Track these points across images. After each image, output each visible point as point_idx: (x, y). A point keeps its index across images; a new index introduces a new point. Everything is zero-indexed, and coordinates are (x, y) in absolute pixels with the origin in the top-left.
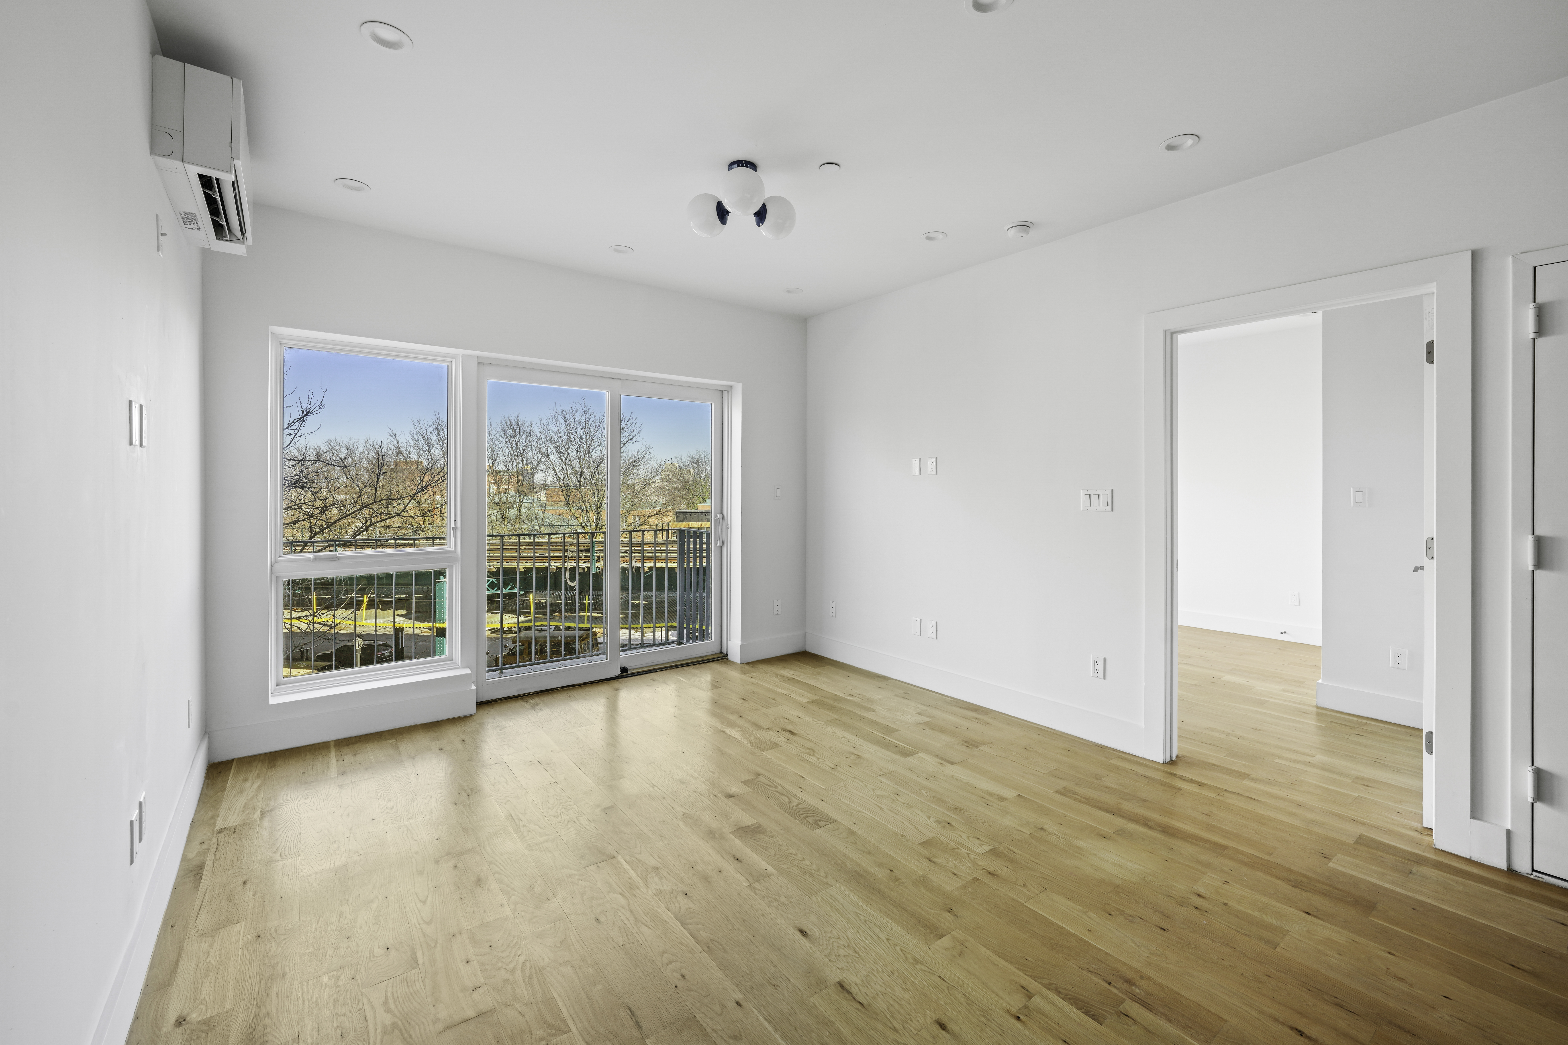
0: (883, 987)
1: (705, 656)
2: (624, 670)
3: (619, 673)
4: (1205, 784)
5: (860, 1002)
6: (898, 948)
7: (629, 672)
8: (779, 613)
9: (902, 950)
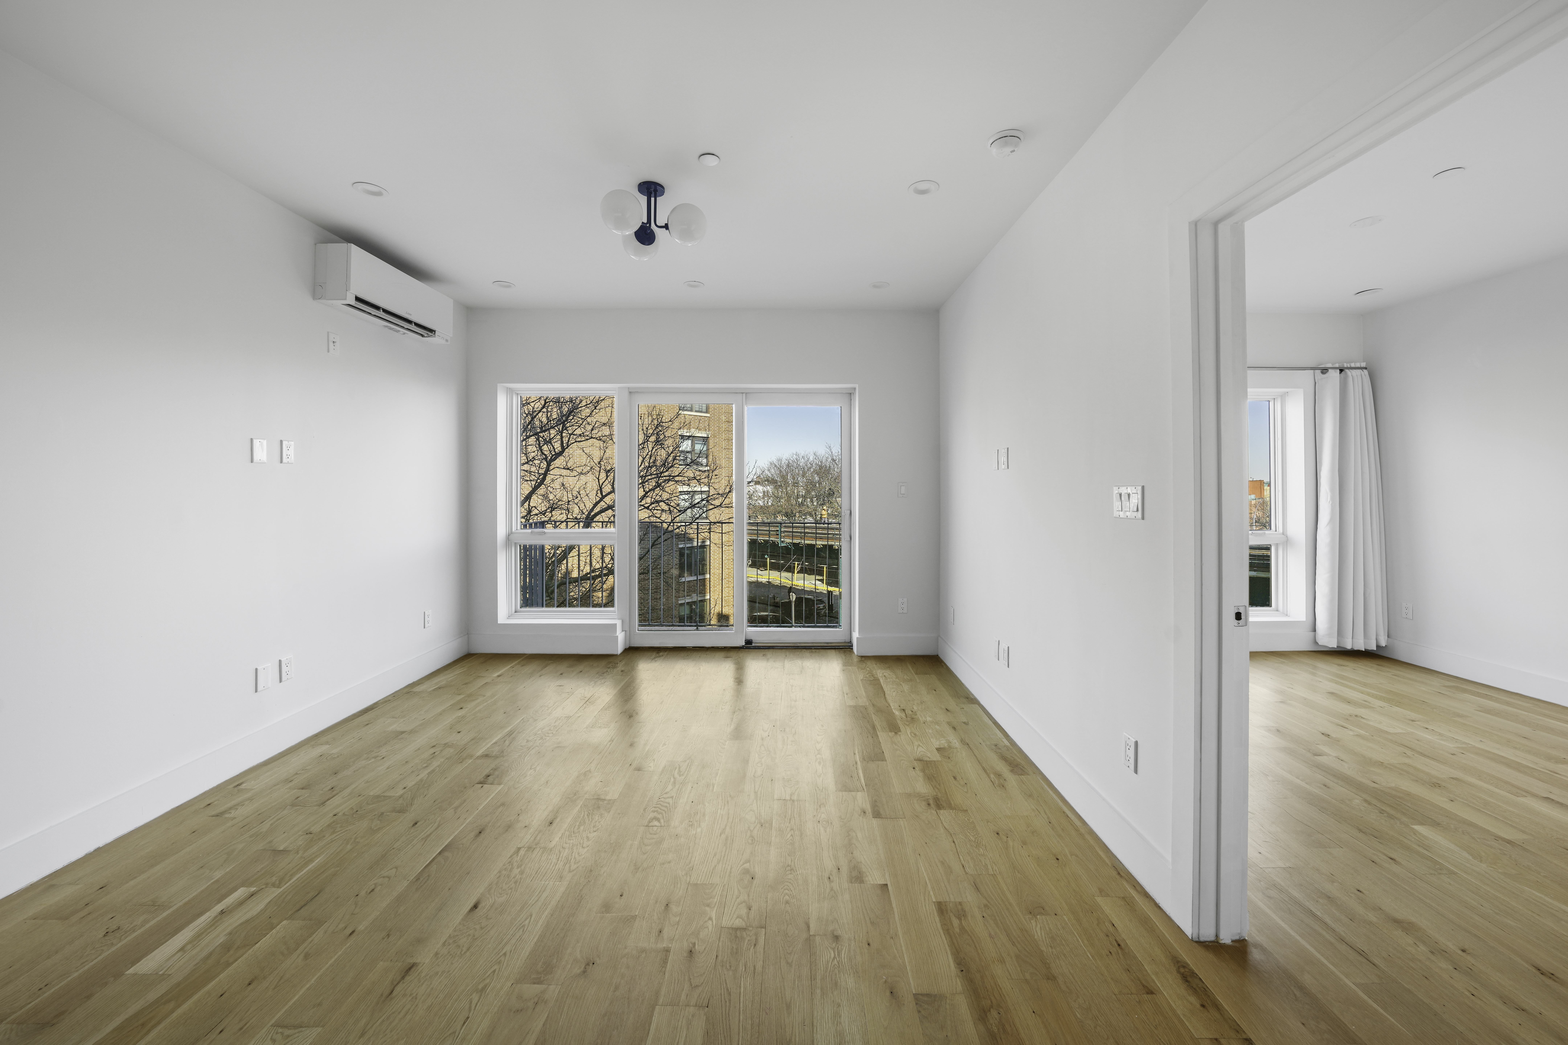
0: (425, 992)
1: (831, 643)
2: (749, 642)
3: (744, 644)
4: (1217, 1007)
5: (392, 992)
6: (496, 967)
7: (753, 645)
8: (904, 612)
9: (494, 971)
